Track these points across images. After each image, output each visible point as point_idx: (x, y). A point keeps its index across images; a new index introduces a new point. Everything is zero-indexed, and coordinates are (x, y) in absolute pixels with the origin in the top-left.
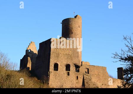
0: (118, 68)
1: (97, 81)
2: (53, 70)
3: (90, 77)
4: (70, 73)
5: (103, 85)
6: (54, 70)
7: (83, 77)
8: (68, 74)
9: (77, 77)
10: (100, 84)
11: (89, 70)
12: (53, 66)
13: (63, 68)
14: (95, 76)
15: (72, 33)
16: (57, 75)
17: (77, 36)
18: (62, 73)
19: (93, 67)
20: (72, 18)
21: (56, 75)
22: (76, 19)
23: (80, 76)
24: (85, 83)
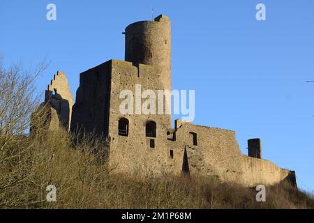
0: (249, 141)
1: (216, 163)
2: (117, 134)
3: (201, 153)
4: (155, 143)
5: (229, 173)
6: (119, 134)
7: (183, 152)
8: (152, 145)
9: (172, 152)
10: (221, 169)
11: (197, 137)
12: (117, 124)
13: (140, 129)
14: (211, 150)
15: (150, 55)
16: (127, 146)
17: (162, 63)
18: (138, 141)
19: (206, 129)
20: (150, 22)
21: (124, 147)
22: (159, 25)
23: (179, 151)
24: (189, 165)
